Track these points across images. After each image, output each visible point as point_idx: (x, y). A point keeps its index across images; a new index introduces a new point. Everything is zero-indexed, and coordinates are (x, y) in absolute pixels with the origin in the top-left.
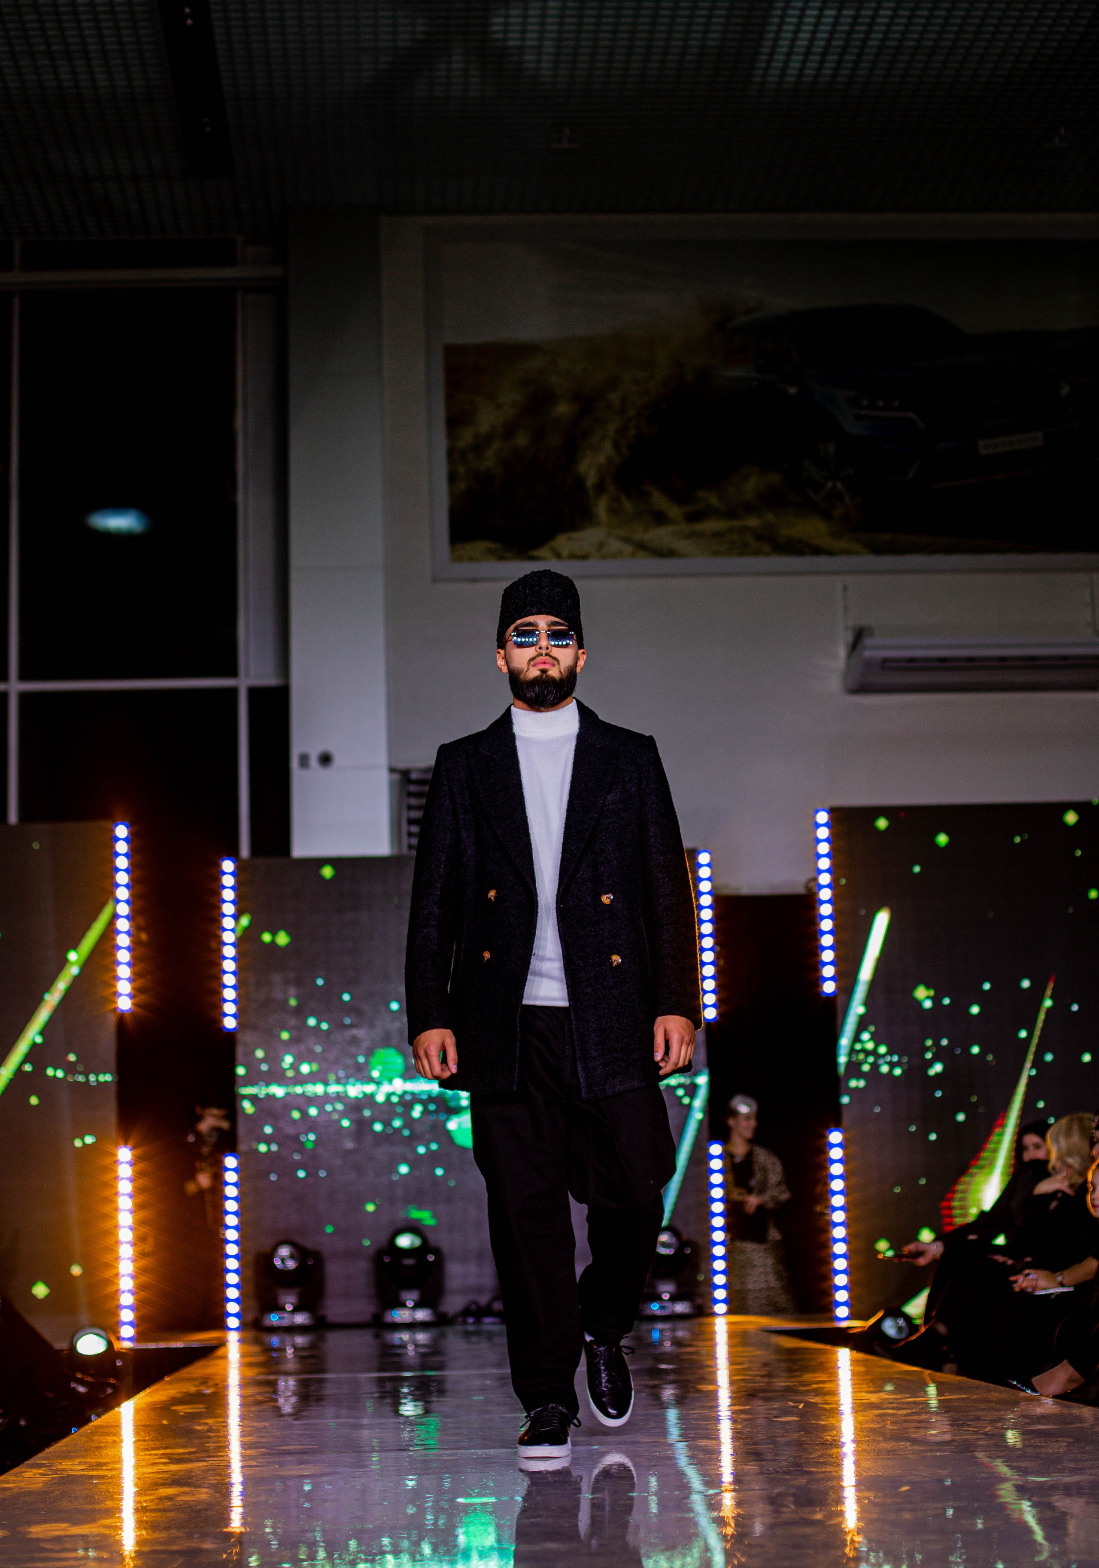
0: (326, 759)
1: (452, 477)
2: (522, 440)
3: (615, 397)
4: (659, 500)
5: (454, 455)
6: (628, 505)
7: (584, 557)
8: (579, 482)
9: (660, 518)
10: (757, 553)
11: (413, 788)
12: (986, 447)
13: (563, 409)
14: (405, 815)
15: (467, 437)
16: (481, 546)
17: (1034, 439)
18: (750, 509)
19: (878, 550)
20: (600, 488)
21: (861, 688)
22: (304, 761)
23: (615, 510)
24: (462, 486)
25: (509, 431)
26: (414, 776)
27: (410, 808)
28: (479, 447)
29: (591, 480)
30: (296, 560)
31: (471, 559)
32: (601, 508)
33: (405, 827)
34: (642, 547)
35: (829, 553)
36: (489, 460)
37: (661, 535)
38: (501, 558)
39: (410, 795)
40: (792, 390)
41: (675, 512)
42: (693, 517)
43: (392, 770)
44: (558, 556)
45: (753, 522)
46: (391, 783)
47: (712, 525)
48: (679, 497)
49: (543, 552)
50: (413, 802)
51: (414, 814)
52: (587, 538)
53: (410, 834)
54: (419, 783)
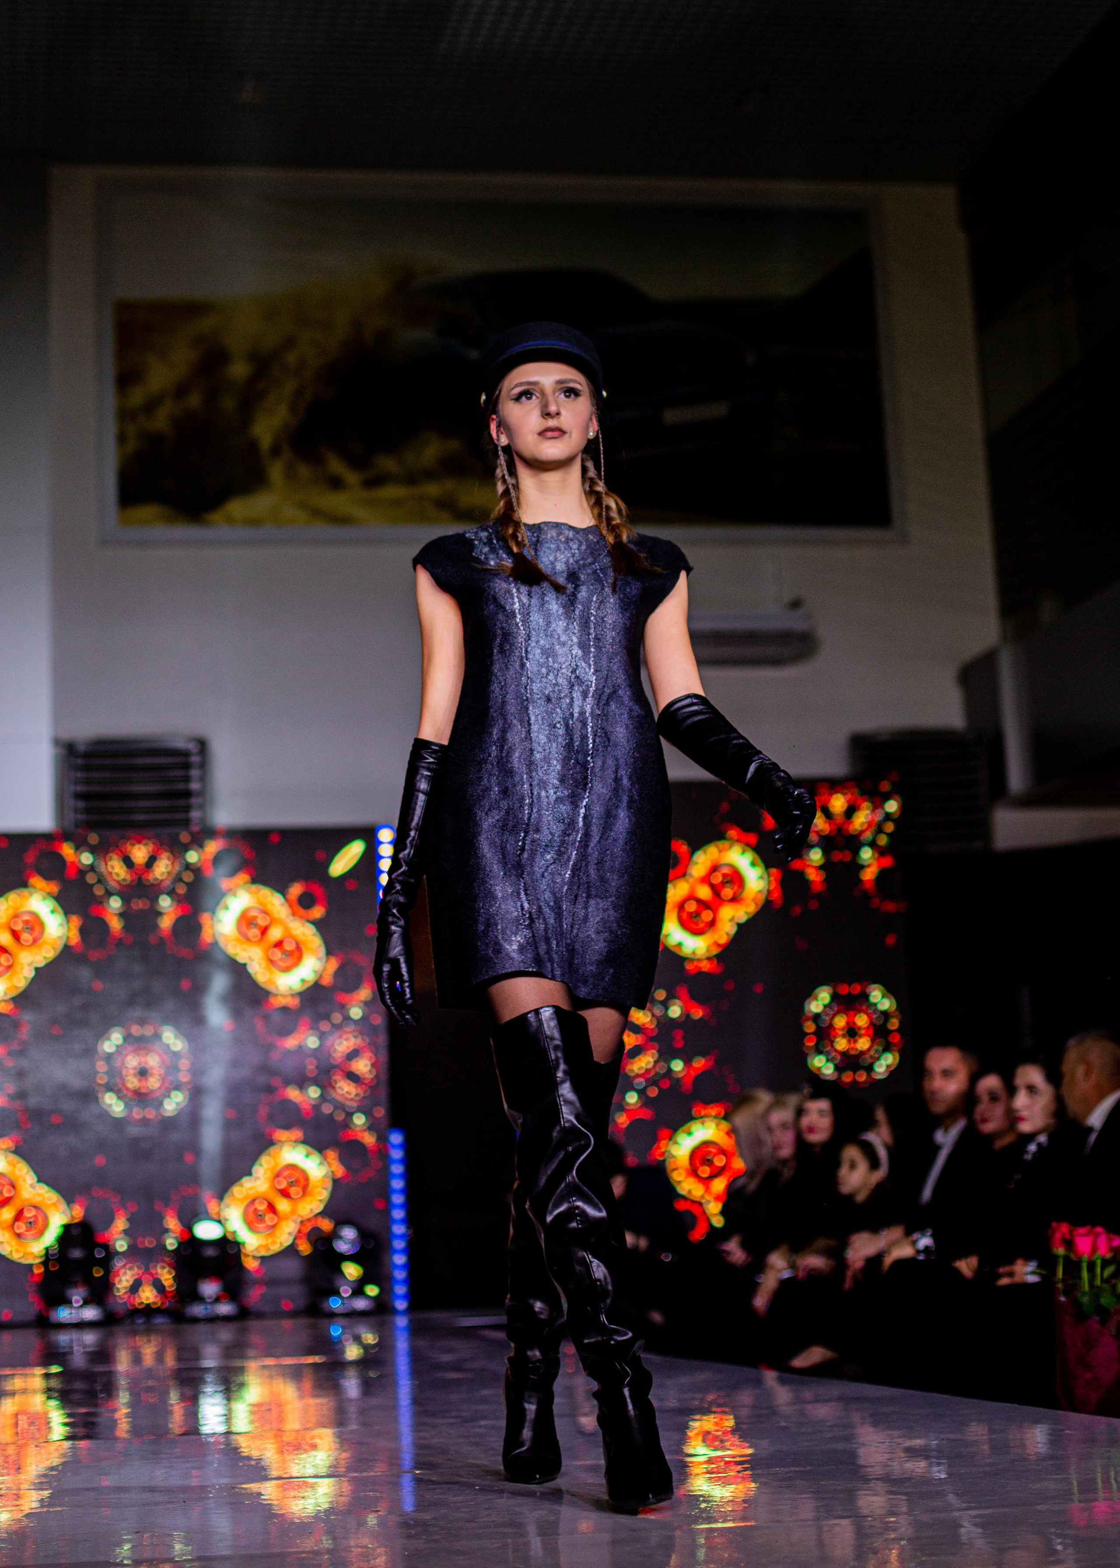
1: (122, 438)
2: (194, 400)
3: (291, 358)
4: (336, 465)
5: (124, 415)
6: (304, 471)
7: (256, 523)
8: (253, 446)
9: (336, 484)
11: (79, 761)
12: (671, 416)
13: (239, 370)
14: (72, 788)
15: (137, 396)
16: (150, 510)
17: (718, 410)
18: (429, 475)
20: (276, 451)
23: (290, 474)
24: (131, 446)
25: (181, 391)
26: (82, 748)
27: (77, 782)
28: (150, 406)
29: (266, 444)
31: (142, 524)
32: (276, 472)
33: (71, 803)
34: (317, 513)
36: (161, 421)
37: (336, 501)
38: (174, 522)
39: (76, 768)
40: (474, 354)
41: (352, 477)
43: (57, 742)
44: (230, 521)
45: (433, 489)
46: (56, 756)
47: (391, 492)
48: (357, 463)
49: (216, 517)
50: (79, 774)
51: (80, 788)
52: (261, 503)
53: (76, 810)
54: (86, 755)
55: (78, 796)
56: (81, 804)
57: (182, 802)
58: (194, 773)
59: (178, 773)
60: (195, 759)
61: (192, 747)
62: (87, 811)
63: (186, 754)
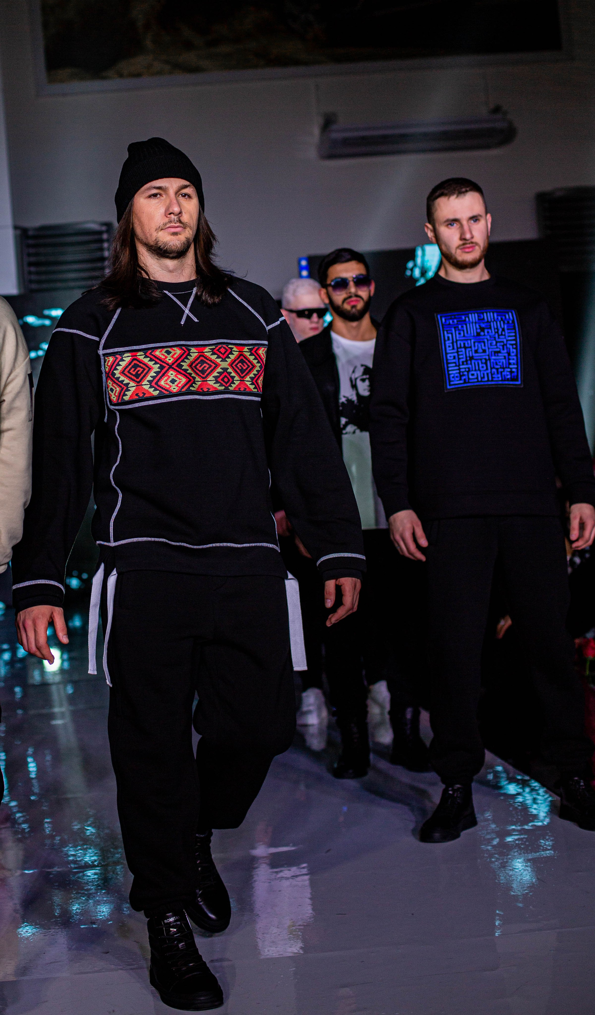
1: (46, 25)
4: (187, 33)
5: (46, 10)
6: (166, 38)
7: (138, 75)
8: (133, 24)
9: (188, 46)
10: (256, 66)
11: (31, 242)
14: (26, 260)
16: (68, 71)
18: (249, 36)
19: (337, 60)
20: (147, 27)
21: (331, 156)
23: (157, 42)
24: (53, 31)
26: (31, 233)
27: (29, 255)
29: (140, 22)
31: (62, 81)
32: (148, 41)
33: (26, 269)
34: (177, 66)
35: (306, 63)
36: (71, 12)
37: (190, 57)
38: (82, 79)
39: (29, 246)
41: (198, 41)
43: (16, 228)
44: (121, 76)
45: (253, 45)
46: (16, 237)
47: (224, 49)
48: (201, 30)
49: (110, 73)
50: (32, 251)
51: (33, 259)
52: (140, 61)
53: (30, 273)
54: (34, 237)
56: (33, 269)
57: (99, 265)
58: (106, 245)
59: (94, 246)
60: (105, 236)
61: (104, 228)
62: (38, 273)
63: (100, 233)
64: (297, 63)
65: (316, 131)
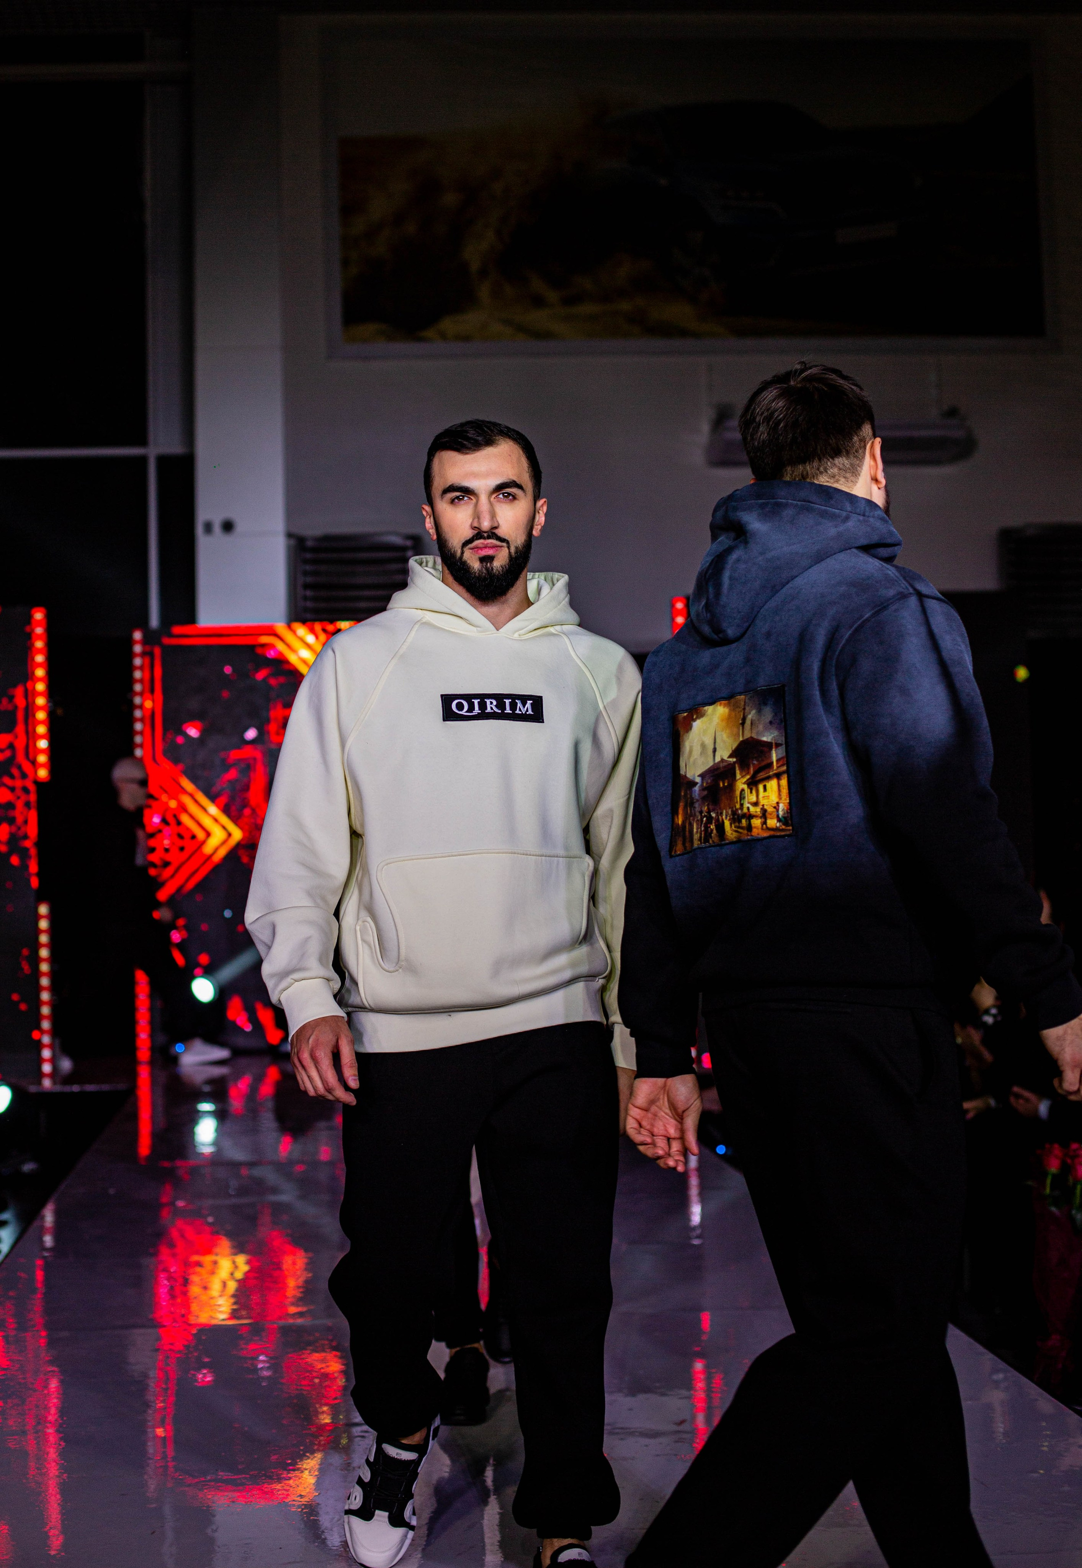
0: (228, 526)
1: (345, 263)
2: (411, 228)
3: (498, 187)
4: (537, 285)
5: (348, 243)
6: (509, 290)
7: (466, 338)
8: (464, 269)
9: (538, 302)
10: (628, 335)
11: (308, 556)
12: (844, 236)
13: (450, 199)
14: (301, 580)
15: (360, 225)
16: (371, 328)
17: (888, 230)
18: (622, 293)
19: (741, 333)
20: (484, 273)
21: (723, 463)
22: (208, 528)
23: (497, 294)
24: (354, 270)
25: (399, 219)
26: (310, 544)
27: (305, 573)
28: (371, 234)
29: (475, 266)
30: (201, 341)
31: (364, 340)
32: (484, 292)
33: (300, 591)
34: (523, 329)
35: (696, 335)
36: (381, 247)
37: (538, 318)
38: (391, 339)
39: (306, 561)
40: (664, 182)
41: (552, 296)
42: (568, 301)
43: (290, 535)
44: (443, 336)
45: (625, 306)
46: (289, 548)
47: (588, 308)
48: (557, 282)
49: (429, 333)
50: (308, 568)
51: (309, 579)
52: (471, 320)
53: (305, 598)
54: (314, 550)
55: (306, 586)
56: (309, 593)
59: (394, 566)
61: (409, 543)
62: (315, 599)
63: (404, 549)
64: (684, 333)
65: (705, 428)
